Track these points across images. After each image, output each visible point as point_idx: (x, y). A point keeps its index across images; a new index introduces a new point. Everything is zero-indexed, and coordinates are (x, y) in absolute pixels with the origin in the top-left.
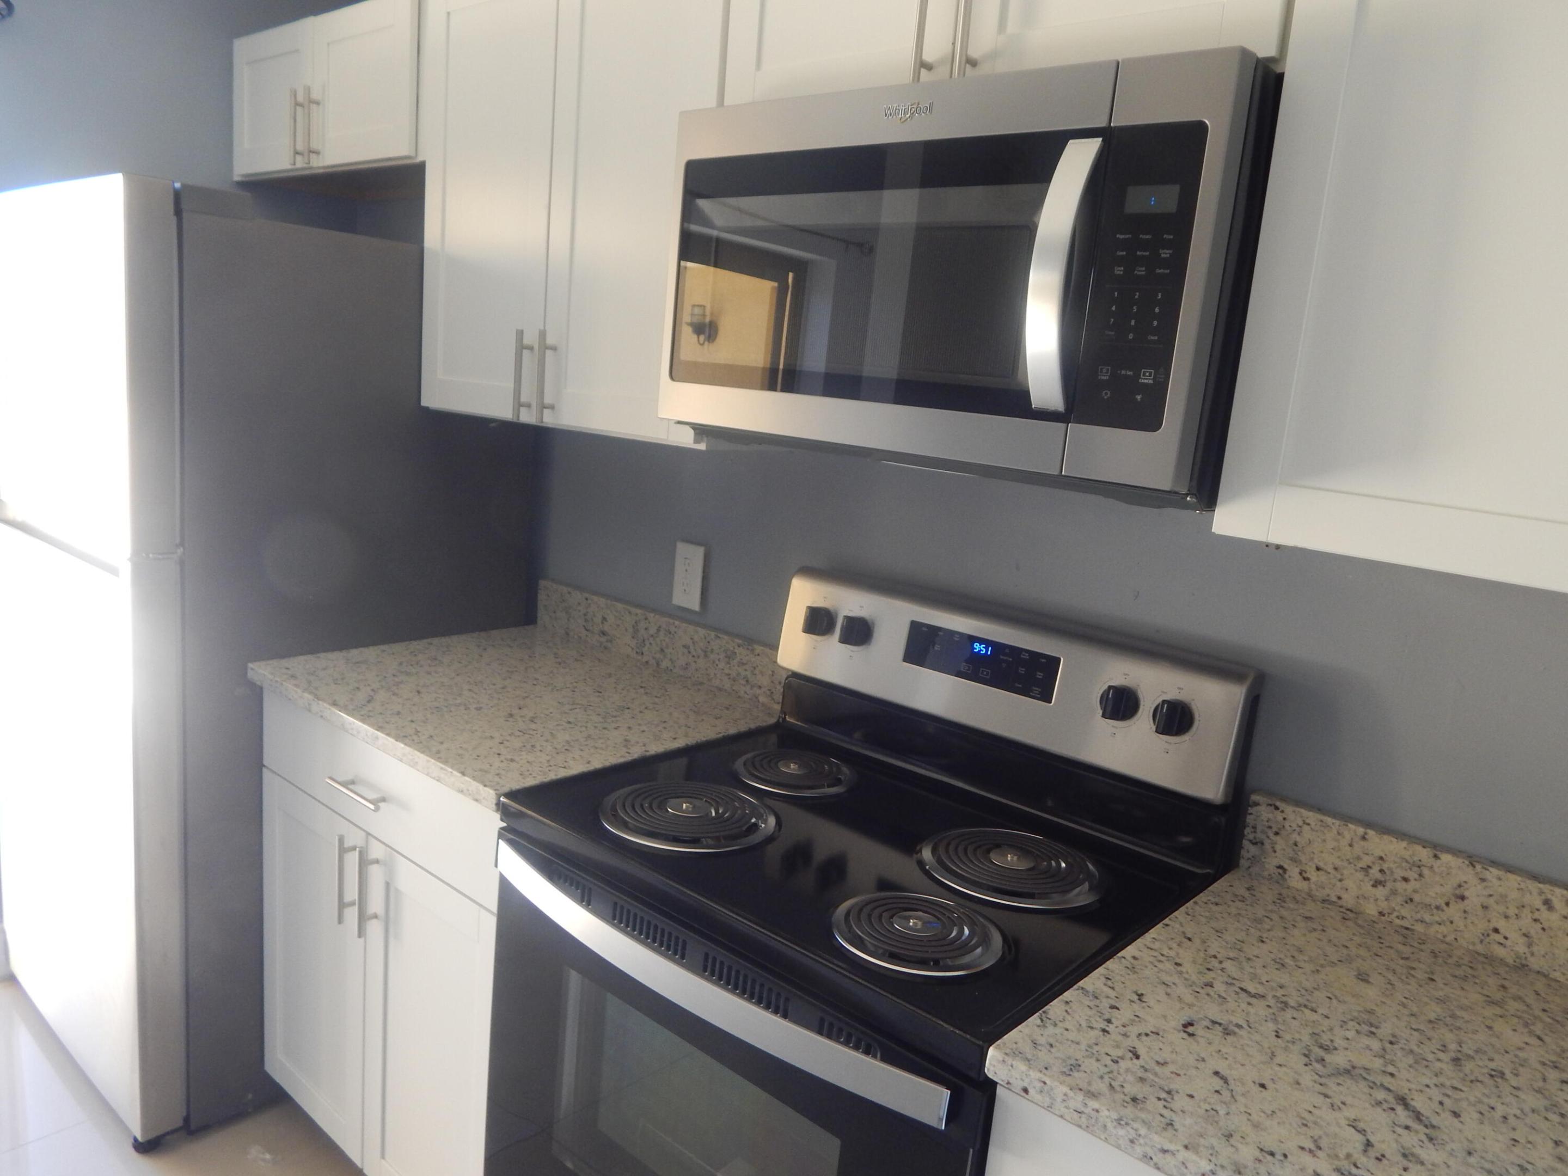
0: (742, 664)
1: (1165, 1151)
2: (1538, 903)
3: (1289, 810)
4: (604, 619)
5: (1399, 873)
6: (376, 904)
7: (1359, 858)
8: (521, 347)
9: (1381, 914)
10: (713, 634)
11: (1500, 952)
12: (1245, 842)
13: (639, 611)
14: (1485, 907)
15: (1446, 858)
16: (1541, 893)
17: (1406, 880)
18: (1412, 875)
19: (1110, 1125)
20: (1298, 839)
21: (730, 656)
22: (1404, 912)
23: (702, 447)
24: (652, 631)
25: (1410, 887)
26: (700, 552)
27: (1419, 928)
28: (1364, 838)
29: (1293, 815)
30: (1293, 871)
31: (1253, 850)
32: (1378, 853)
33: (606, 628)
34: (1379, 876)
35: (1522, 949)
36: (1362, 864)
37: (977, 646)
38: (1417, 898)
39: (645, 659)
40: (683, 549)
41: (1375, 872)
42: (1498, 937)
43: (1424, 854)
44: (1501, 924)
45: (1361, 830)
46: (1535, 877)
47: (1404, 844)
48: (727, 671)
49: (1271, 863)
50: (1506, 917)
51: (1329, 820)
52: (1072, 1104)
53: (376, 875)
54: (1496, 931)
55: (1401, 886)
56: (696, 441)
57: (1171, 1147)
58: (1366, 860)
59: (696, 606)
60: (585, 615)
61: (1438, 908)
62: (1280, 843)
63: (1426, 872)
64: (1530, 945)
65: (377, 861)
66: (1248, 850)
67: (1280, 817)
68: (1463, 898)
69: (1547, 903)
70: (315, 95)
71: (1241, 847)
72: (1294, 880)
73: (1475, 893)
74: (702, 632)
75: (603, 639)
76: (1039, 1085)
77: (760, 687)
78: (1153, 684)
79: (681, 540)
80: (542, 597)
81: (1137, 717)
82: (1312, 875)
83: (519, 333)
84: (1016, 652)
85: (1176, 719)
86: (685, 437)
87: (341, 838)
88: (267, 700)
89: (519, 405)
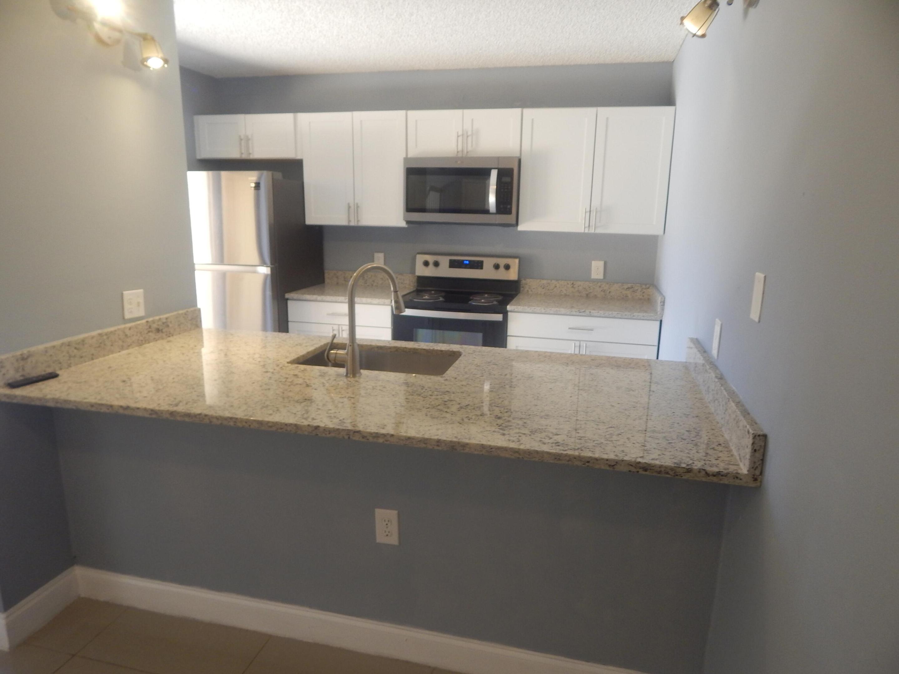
2: (567, 284)
3: (528, 280)
5: (546, 286)
7: (540, 285)
8: (349, 207)
9: (545, 293)
11: (563, 293)
12: (521, 287)
14: (559, 287)
15: (553, 281)
16: (567, 282)
18: (548, 285)
19: (527, 309)
20: (530, 284)
22: (548, 292)
23: (407, 226)
25: (548, 287)
26: (384, 254)
27: (550, 294)
30: (530, 290)
32: (542, 283)
35: (565, 292)
37: (465, 262)
38: (549, 289)
40: (377, 255)
41: (543, 287)
43: (549, 281)
45: (539, 280)
46: (566, 280)
47: (546, 280)
49: (526, 290)
50: (562, 288)
51: (534, 280)
52: (521, 308)
54: (561, 290)
60: (344, 277)
61: (553, 289)
62: (527, 286)
63: (550, 284)
66: (522, 289)
67: (526, 281)
68: (556, 287)
70: (249, 137)
71: (520, 289)
72: (530, 292)
73: (558, 285)
76: (515, 309)
78: (502, 262)
79: (376, 252)
80: (326, 275)
81: (500, 268)
82: (533, 290)
83: (349, 204)
84: (474, 261)
85: (507, 267)
86: (403, 224)
87: (333, 328)
88: (290, 303)
89: (349, 221)
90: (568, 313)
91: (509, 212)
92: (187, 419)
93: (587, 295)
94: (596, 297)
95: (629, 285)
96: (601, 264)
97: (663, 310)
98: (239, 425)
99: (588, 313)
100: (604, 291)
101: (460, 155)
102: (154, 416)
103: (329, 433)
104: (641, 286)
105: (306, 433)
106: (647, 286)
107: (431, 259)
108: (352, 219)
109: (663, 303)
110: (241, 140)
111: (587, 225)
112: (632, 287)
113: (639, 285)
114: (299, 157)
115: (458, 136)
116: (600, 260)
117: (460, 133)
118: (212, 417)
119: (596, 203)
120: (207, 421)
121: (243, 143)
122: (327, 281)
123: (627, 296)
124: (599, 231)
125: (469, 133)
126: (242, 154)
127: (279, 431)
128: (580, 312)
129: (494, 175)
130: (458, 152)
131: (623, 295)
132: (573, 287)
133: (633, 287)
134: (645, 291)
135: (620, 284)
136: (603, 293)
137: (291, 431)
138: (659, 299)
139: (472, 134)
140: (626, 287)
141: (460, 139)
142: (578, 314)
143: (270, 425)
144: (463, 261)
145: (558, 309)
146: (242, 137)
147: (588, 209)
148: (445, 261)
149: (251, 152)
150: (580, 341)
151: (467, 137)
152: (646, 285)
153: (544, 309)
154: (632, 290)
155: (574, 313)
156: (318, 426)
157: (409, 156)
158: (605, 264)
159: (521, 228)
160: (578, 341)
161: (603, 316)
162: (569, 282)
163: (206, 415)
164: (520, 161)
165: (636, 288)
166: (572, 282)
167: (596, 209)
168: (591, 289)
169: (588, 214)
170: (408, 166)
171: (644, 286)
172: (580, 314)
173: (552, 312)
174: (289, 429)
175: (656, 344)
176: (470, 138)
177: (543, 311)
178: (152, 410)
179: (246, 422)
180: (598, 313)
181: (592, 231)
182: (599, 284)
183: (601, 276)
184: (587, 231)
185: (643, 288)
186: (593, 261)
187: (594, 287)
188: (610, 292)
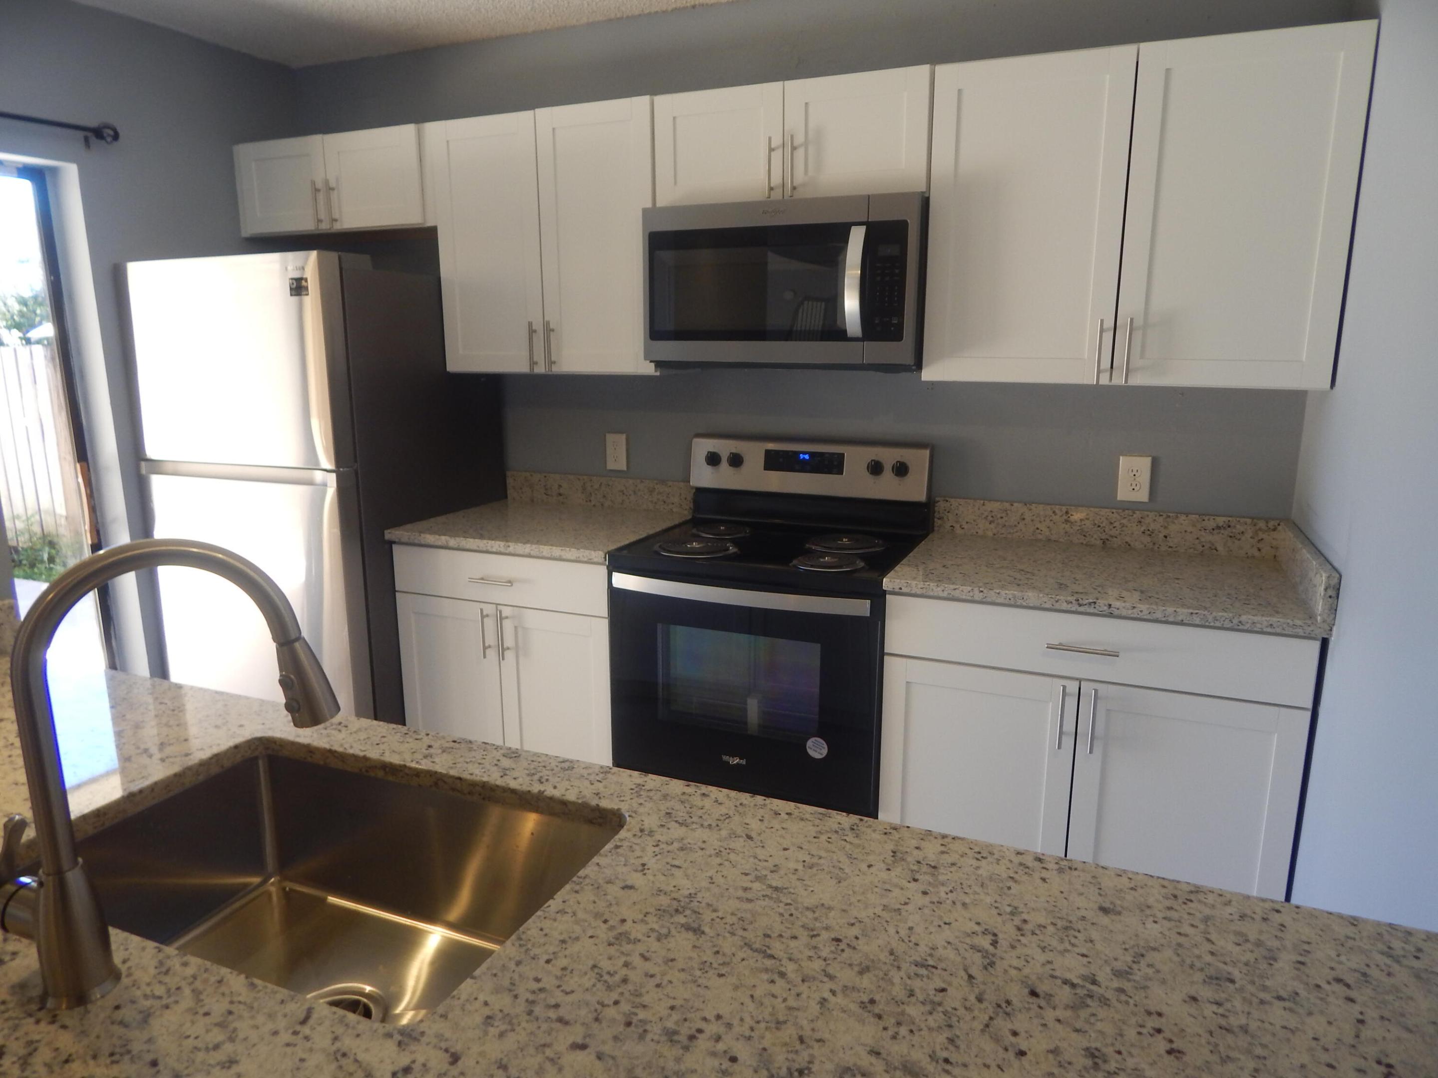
0: (659, 493)
1: (955, 589)
2: (1051, 513)
3: (952, 500)
4: (560, 486)
5: (999, 516)
6: (509, 641)
7: (982, 514)
8: (532, 332)
9: (994, 535)
10: (638, 481)
11: (1040, 537)
12: (936, 519)
13: (585, 477)
14: (1032, 520)
15: (1015, 504)
16: (1051, 509)
17: (1002, 518)
18: (1004, 515)
19: (934, 588)
20: (957, 512)
21: (651, 491)
22: (1003, 532)
23: (658, 374)
24: (596, 486)
25: (1003, 520)
26: (624, 437)
27: (1009, 536)
28: (984, 505)
29: (954, 502)
30: (957, 526)
31: (939, 522)
32: (989, 510)
33: (561, 491)
34: (991, 519)
35: (1048, 533)
36: (984, 516)
37: (802, 456)
38: (1007, 524)
39: (593, 503)
40: (610, 438)
41: (990, 518)
42: (1039, 531)
43: (1007, 505)
44: (1039, 526)
45: (982, 502)
46: (1048, 504)
47: (999, 503)
48: (650, 499)
49: (947, 526)
50: (1040, 522)
51: (969, 501)
52: (919, 587)
53: (508, 625)
54: (1038, 529)
55: (1000, 521)
56: (656, 371)
57: (957, 587)
58: (986, 514)
59: (625, 468)
60: (545, 486)
61: (1015, 526)
62: (950, 516)
63: (1008, 512)
64: (1050, 531)
65: (507, 618)
66: (938, 522)
67: (948, 504)
68: (1024, 519)
69: (1054, 512)
70: (333, 184)
71: (934, 522)
72: (959, 531)
73: (1028, 516)
74: (631, 481)
75: (561, 498)
76: (905, 585)
77: (673, 504)
78: (889, 456)
79: (609, 432)
80: (510, 481)
81: (884, 472)
82: (965, 526)
83: (530, 324)
84: (822, 454)
85: (901, 470)
86: (649, 369)
87: (482, 610)
88: (398, 552)
89: (533, 363)
90: (1047, 606)
91: (896, 335)
93: (1105, 544)
95: (1221, 521)
96: (1143, 464)
97: (1334, 610)
99: (1106, 608)
100: (1150, 533)
101: (777, 195)
104: (1254, 524)
106: (1271, 524)
107: (724, 447)
108: (539, 356)
109: (1335, 591)
110: (317, 190)
111: (1106, 364)
112: (1229, 526)
113: (1249, 521)
114: (430, 224)
115: (771, 150)
116: (1141, 454)
117: (776, 142)
119: (1131, 306)
121: (321, 197)
122: (510, 492)
123: (1215, 550)
124: (1139, 380)
125: (800, 139)
126: (320, 221)
128: (1080, 605)
129: (857, 239)
130: (771, 189)
131: (1203, 547)
132: (1067, 521)
133: (1232, 524)
134: (1264, 535)
135: (1193, 517)
138: (1320, 580)
139: (806, 144)
140: (1210, 524)
141: (777, 157)
142: (1075, 607)
144: (797, 454)
145: (1017, 593)
146: (319, 185)
147: (1110, 323)
148: (754, 453)
149: (336, 216)
150: (1080, 680)
151: (794, 148)
152: (1268, 521)
153: (981, 592)
154: (1227, 532)
155: (1065, 606)
157: (659, 205)
158: (1155, 464)
159: (929, 374)
160: (1077, 679)
161: (1148, 617)
162: (1057, 508)
164: (925, 203)
165: (1240, 528)
166: (1064, 509)
167: (1132, 320)
168: (1115, 527)
169: (1108, 337)
170: (655, 230)
171: (1262, 524)
172: (1082, 609)
173: (1001, 600)
175: (1309, 705)
176: (800, 153)
177: (978, 596)
180: (1135, 610)
181: (1119, 380)
182: (1138, 514)
183: (1142, 495)
184: (1104, 380)
185: (1260, 529)
186: (1122, 455)
187: (1124, 521)
188: (1166, 537)
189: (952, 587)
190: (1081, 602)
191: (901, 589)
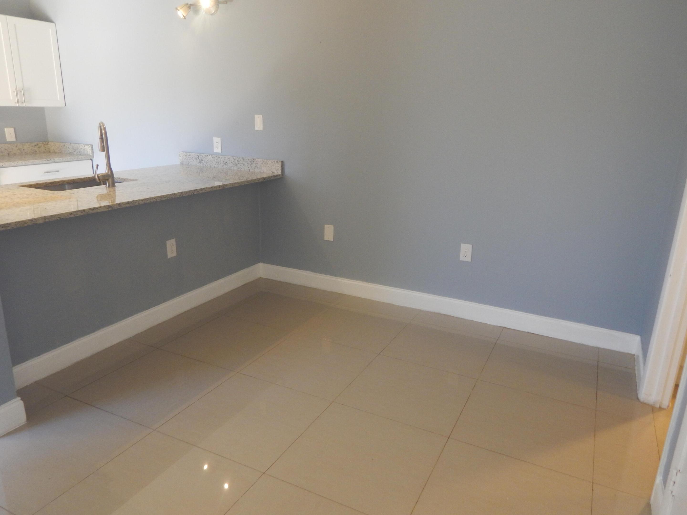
90: (40, 163)
92: (127, 206)
93: (8, 154)
94: (15, 154)
95: (36, 143)
96: (12, 130)
97: (93, 152)
98: (152, 201)
100: (19, 149)
102: (110, 209)
103: (187, 194)
104: (43, 143)
105: (179, 196)
112: (38, 145)
113: (41, 142)
116: (11, 127)
118: (139, 200)
120: (137, 204)
123: (36, 151)
127: (169, 198)
128: (48, 161)
131: (33, 151)
134: (45, 146)
135: (28, 143)
136: (19, 151)
137: (173, 197)
140: (34, 144)
142: (47, 162)
143: (164, 197)
145: (33, 161)
152: (46, 142)
153: (24, 162)
154: (37, 146)
155: (45, 162)
156: (182, 192)
158: (15, 129)
163: (136, 200)
165: (40, 145)
168: (10, 149)
171: (45, 143)
173: (30, 163)
174: (172, 196)
177: (24, 163)
178: (108, 206)
179: (155, 199)
182: (15, 144)
183: (14, 139)
185: (45, 144)
186: (6, 128)
187: (12, 147)
188: (24, 150)
189: (16, 162)
190: (48, 160)
191: (3, 165)
